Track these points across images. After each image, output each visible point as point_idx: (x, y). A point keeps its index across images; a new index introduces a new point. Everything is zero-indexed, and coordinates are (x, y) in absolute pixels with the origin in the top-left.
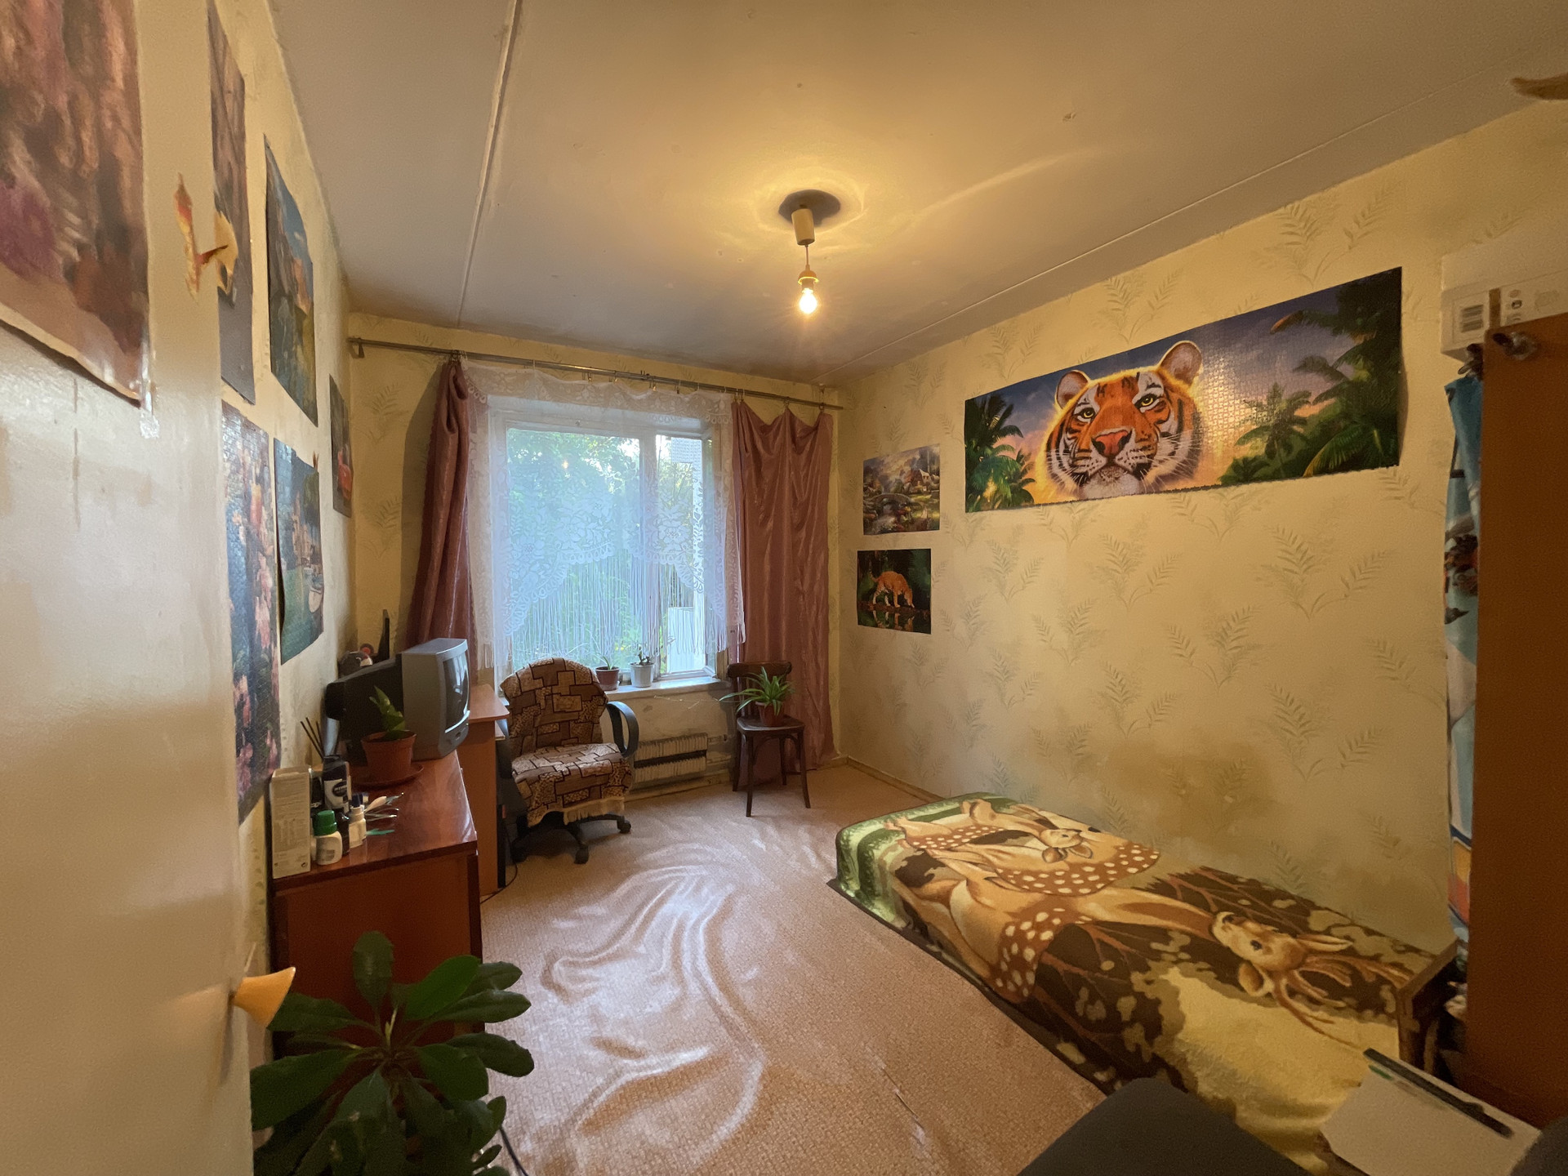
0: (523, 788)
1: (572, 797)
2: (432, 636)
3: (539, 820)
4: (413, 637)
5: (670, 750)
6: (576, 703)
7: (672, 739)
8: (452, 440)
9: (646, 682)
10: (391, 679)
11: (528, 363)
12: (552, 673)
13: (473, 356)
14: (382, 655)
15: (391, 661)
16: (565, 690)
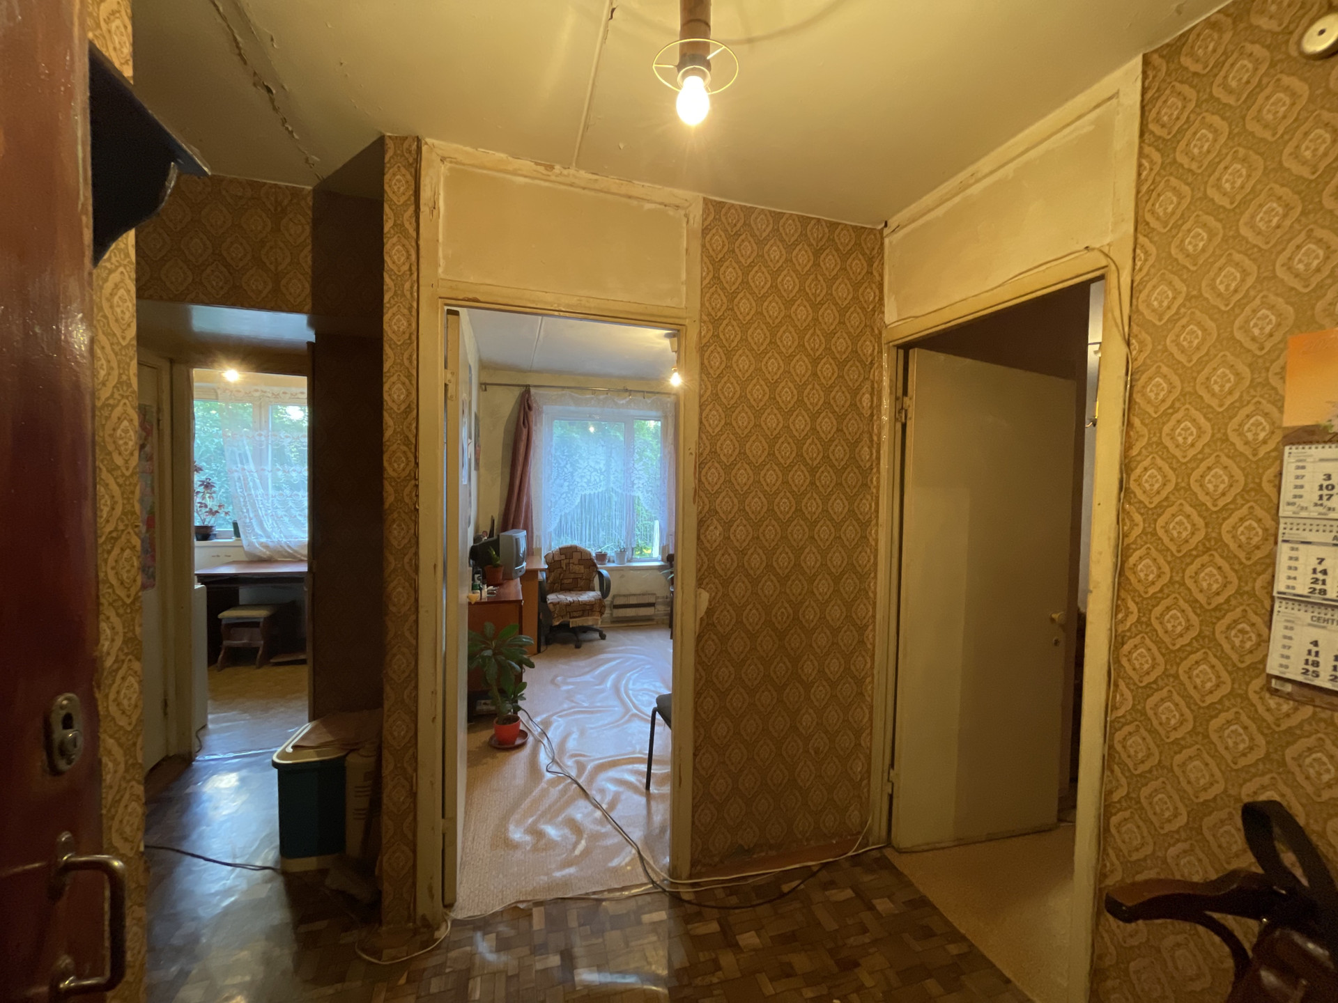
0: (551, 607)
1: (575, 614)
2: (513, 528)
3: (557, 623)
4: (505, 526)
5: (633, 601)
6: (581, 569)
7: (634, 595)
8: (525, 431)
9: (622, 561)
10: (495, 544)
11: (563, 388)
12: (569, 553)
13: (535, 386)
14: (491, 535)
15: (495, 537)
16: (576, 562)
